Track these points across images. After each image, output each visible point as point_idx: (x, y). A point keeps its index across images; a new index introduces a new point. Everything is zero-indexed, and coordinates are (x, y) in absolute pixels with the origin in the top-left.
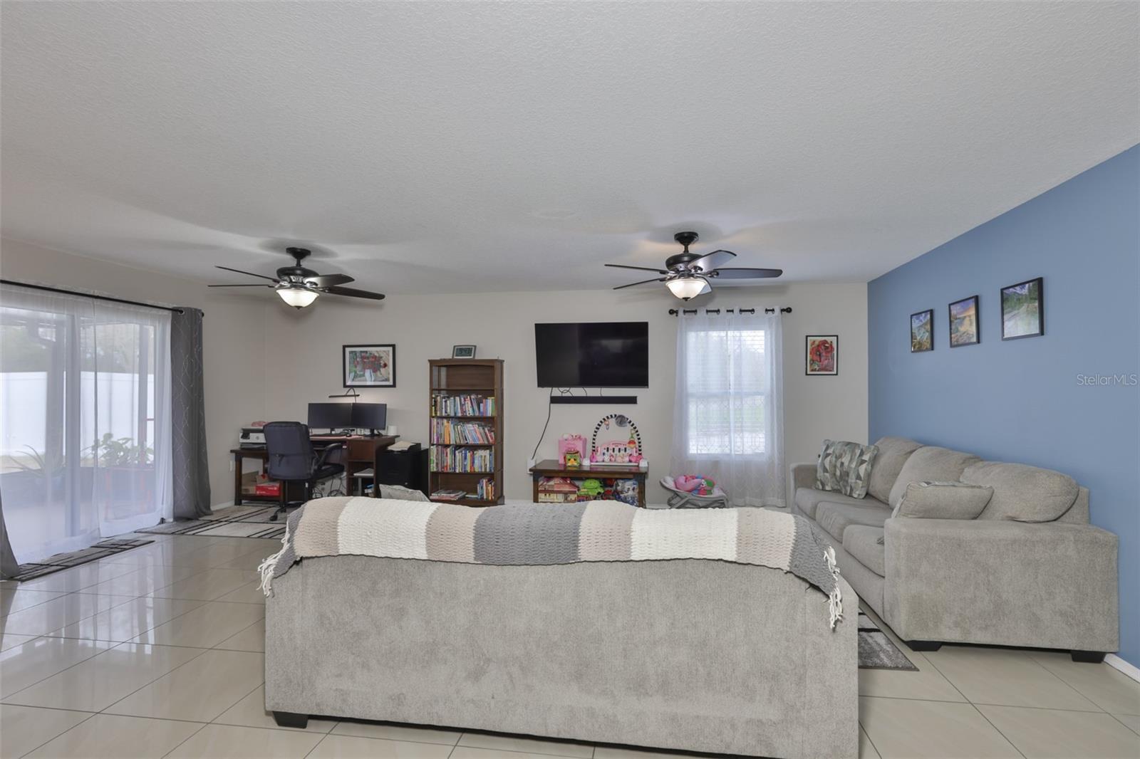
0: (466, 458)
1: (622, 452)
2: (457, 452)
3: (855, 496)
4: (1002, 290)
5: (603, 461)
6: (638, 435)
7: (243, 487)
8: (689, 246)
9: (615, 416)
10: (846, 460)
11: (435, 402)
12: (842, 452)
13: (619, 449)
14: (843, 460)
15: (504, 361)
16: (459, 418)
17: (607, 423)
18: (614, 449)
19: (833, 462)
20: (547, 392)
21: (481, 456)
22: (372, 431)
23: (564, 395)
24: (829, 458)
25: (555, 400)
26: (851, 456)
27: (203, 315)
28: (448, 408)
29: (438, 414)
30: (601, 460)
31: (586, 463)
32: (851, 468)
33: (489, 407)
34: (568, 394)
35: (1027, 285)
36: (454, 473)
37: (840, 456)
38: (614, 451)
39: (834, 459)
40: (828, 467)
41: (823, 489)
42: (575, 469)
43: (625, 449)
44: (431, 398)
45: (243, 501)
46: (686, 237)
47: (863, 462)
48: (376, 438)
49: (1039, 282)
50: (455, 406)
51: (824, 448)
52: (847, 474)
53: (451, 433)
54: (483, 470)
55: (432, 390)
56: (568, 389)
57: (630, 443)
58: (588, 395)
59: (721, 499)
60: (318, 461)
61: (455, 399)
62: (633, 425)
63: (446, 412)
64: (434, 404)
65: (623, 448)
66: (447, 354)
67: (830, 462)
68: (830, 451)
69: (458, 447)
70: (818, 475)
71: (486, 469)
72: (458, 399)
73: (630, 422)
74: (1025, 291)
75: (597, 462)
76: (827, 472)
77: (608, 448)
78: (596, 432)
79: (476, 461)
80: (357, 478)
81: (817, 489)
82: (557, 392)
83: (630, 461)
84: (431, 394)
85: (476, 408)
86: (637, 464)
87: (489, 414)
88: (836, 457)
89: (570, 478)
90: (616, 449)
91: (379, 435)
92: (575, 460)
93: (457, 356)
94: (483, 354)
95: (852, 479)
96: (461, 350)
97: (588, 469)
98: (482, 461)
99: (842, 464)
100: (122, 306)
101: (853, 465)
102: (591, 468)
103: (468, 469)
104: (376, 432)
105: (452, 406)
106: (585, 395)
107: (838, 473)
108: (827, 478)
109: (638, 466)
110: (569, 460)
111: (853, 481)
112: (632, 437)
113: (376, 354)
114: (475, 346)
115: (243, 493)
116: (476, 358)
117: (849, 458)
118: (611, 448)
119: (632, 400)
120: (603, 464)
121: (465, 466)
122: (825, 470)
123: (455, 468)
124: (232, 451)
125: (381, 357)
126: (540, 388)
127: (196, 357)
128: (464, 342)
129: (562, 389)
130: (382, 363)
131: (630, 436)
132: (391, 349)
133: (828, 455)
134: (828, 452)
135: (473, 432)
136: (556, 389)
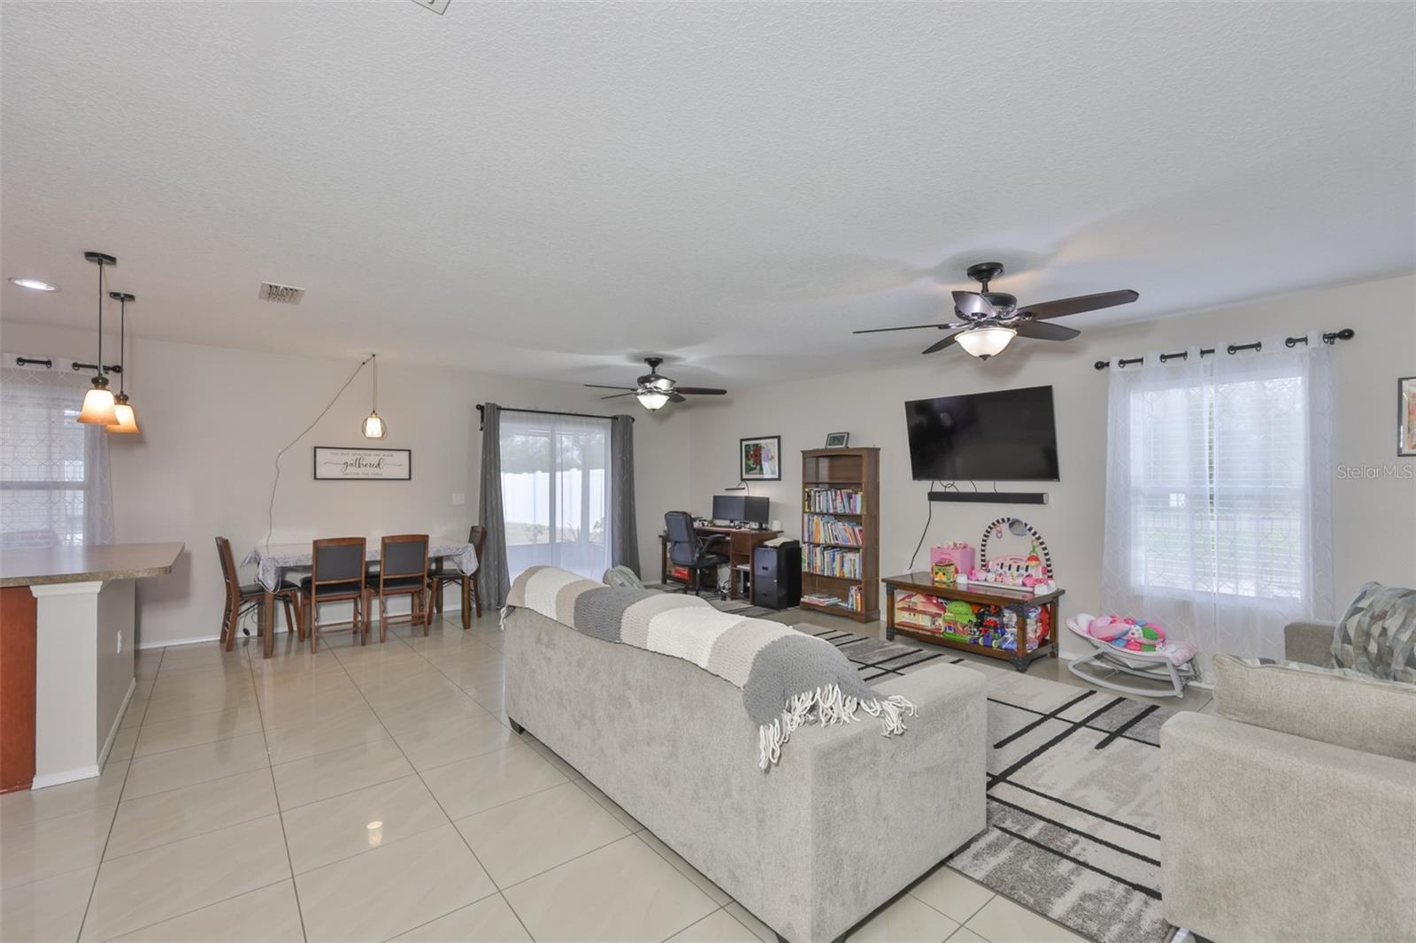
0: (834, 560)
1: (1022, 571)
2: (825, 553)
5: (986, 580)
6: (1045, 549)
7: (668, 569)
8: (989, 283)
9: (1008, 519)
10: (1392, 624)
11: (809, 496)
12: (1387, 608)
13: (1018, 567)
15: (879, 449)
16: (831, 515)
17: (998, 529)
18: (1010, 566)
19: (1365, 625)
20: (926, 486)
21: (851, 560)
22: (761, 525)
23: (948, 490)
24: (1357, 617)
25: (934, 496)
26: (1405, 619)
27: (633, 420)
28: (821, 504)
29: (812, 510)
30: (983, 578)
31: (962, 581)
32: (1399, 640)
33: (858, 504)
34: (952, 490)
36: (823, 576)
37: (1383, 616)
38: (1009, 569)
39: (1367, 619)
40: (1352, 634)
42: (944, 586)
43: (1027, 567)
44: (804, 492)
45: (668, 581)
46: (984, 271)
48: (764, 531)
50: (827, 501)
51: (1357, 595)
52: (1391, 653)
53: (824, 531)
54: (853, 576)
55: (805, 484)
56: (952, 482)
57: (1031, 558)
58: (978, 491)
59: (1161, 661)
60: (701, 549)
61: (828, 494)
62: (1034, 534)
63: (820, 508)
64: (807, 498)
65: (1023, 565)
67: (1361, 624)
68: (1363, 604)
69: (827, 547)
70: (1333, 646)
71: (855, 574)
72: (834, 493)
73: (1030, 529)
75: (978, 580)
76: (1350, 643)
77: (1002, 564)
78: (984, 541)
79: (845, 565)
80: (738, 572)
82: (939, 486)
83: (1024, 585)
84: (804, 487)
85: (846, 504)
86: (1031, 590)
87: (858, 512)
88: (1372, 617)
90: (1014, 567)
91: (766, 529)
92: (944, 574)
93: (830, 445)
95: (1397, 663)
96: (835, 439)
97: (964, 589)
98: (851, 565)
99: (1384, 631)
100: (578, 418)
102: (968, 588)
103: (837, 573)
104: (764, 526)
105: (825, 501)
106: (973, 491)
107: (1373, 648)
108: (1348, 653)
109: (1032, 593)
110: (937, 573)
111: (1400, 667)
112: (1034, 551)
114: (848, 434)
115: (668, 573)
116: (850, 446)
117: (1399, 622)
118: (1007, 564)
119: (1037, 499)
120: (977, 583)
121: (833, 569)
122: (1346, 639)
123: (824, 571)
124: (660, 536)
126: (916, 482)
127: (628, 456)
128: (838, 429)
129: (945, 483)
130: (769, 455)
131: (1031, 549)
132: (776, 440)
133: (1356, 611)
134: (1360, 605)
135: (843, 532)
136: (937, 483)
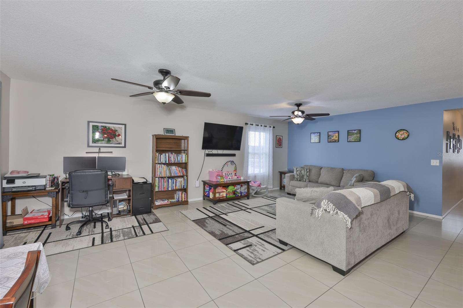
0: (174, 183)
1: (231, 175)
2: (169, 180)
3: (307, 181)
4: (348, 131)
6: (236, 168)
8: (299, 108)
9: (230, 161)
10: (303, 172)
14: (302, 172)
15: (189, 137)
16: (167, 164)
17: (227, 164)
21: (180, 181)
23: (209, 153)
24: (298, 172)
25: (208, 155)
28: (162, 159)
29: (157, 162)
30: (229, 178)
33: (182, 158)
34: (211, 153)
35: (356, 131)
36: (168, 191)
39: (299, 172)
41: (297, 181)
43: (231, 173)
44: (153, 154)
45: (7, 232)
46: (298, 105)
47: (308, 172)
49: (360, 130)
50: (165, 158)
53: (163, 171)
56: (211, 150)
57: (234, 171)
61: (165, 155)
62: (235, 164)
63: (160, 161)
66: (161, 132)
67: (299, 173)
68: (298, 170)
69: (169, 178)
71: (181, 187)
72: (167, 154)
74: (356, 132)
78: (223, 168)
79: (177, 184)
81: (295, 181)
83: (237, 178)
84: (153, 152)
85: (176, 159)
87: (183, 161)
89: (222, 186)
90: (229, 174)
93: (166, 133)
94: (179, 133)
96: (168, 131)
98: (180, 183)
101: (305, 173)
102: (226, 182)
105: (164, 158)
106: (217, 153)
113: (113, 128)
114: (175, 129)
116: (176, 135)
118: (227, 173)
119: (234, 155)
120: (230, 180)
121: (173, 186)
123: (168, 188)
125: (117, 131)
126: (203, 150)
128: (170, 127)
129: (209, 150)
130: (117, 134)
131: (234, 169)
132: (123, 126)
135: (176, 170)
136: (207, 150)
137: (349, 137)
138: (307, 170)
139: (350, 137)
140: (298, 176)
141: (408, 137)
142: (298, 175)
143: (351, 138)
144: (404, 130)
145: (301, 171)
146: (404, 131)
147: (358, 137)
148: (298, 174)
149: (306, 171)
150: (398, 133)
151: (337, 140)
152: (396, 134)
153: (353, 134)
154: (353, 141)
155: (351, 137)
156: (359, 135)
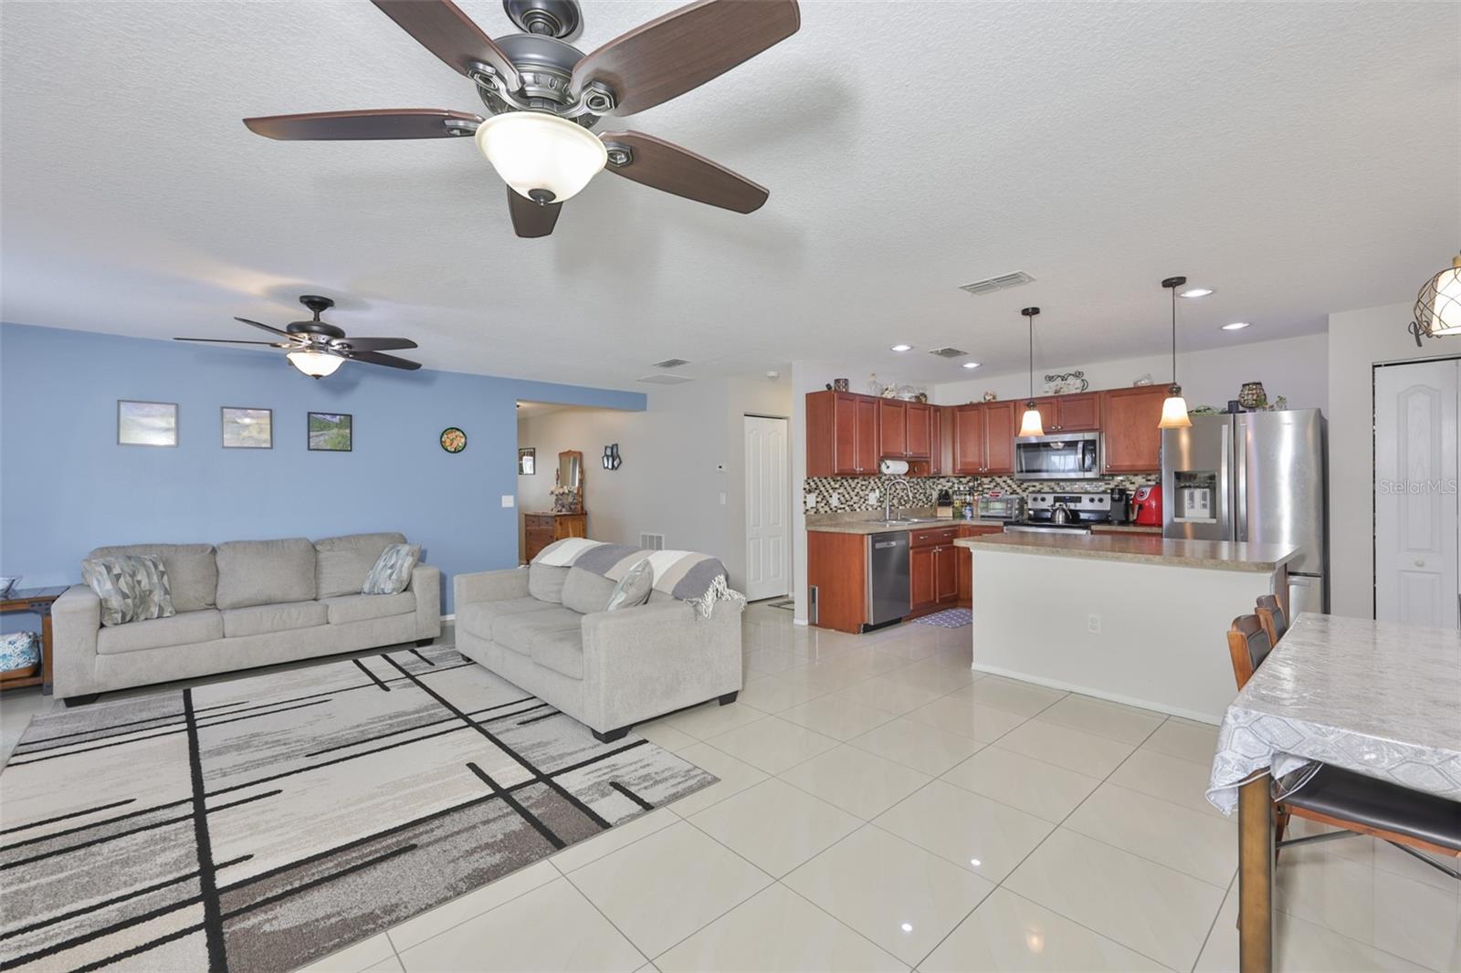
3: (166, 615)
4: (309, 414)
14: (139, 578)
35: (338, 417)
47: (163, 574)
49: (350, 417)
74: (337, 419)
101: (155, 579)
137: (312, 434)
138: (156, 566)
139: (317, 436)
140: (129, 601)
141: (464, 447)
142: (125, 596)
143: (322, 438)
144: (458, 429)
145: (133, 575)
146: (458, 433)
147: (343, 436)
148: (127, 591)
149: (153, 570)
150: (445, 436)
151: (265, 441)
152: (441, 438)
153: (325, 426)
154: (329, 448)
155: (321, 435)
156: (348, 431)
